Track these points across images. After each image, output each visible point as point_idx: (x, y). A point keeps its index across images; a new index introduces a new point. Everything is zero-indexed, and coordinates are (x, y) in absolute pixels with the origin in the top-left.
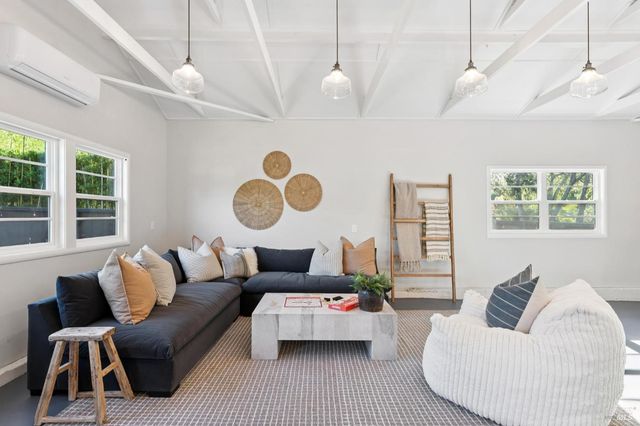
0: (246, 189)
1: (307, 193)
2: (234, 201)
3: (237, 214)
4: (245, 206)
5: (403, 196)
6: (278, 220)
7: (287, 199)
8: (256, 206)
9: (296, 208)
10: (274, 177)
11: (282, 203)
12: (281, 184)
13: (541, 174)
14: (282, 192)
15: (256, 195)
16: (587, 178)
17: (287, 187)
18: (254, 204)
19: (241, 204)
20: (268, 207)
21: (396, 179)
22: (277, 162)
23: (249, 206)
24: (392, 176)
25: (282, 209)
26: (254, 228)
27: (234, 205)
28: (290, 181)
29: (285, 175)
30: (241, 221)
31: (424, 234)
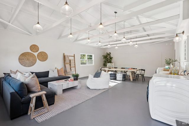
0: (24, 55)
1: (43, 57)
2: (19, 58)
3: (20, 63)
4: (23, 60)
5: (66, 58)
6: (35, 64)
7: (38, 58)
8: (27, 60)
9: (41, 61)
10: (34, 52)
11: (36, 59)
12: (36, 54)
13: (87, 55)
14: (36, 56)
15: (28, 57)
16: (91, 56)
17: (38, 55)
18: (27, 59)
19: (21, 59)
20: (31, 60)
21: (65, 54)
22: (34, 48)
23: (25, 60)
24: (64, 54)
25: (36, 61)
26: (27, 67)
27: (19, 60)
28: (39, 53)
29: (37, 51)
30: (22, 65)
31: (70, 66)
